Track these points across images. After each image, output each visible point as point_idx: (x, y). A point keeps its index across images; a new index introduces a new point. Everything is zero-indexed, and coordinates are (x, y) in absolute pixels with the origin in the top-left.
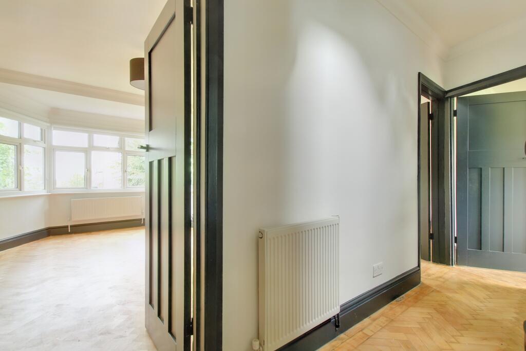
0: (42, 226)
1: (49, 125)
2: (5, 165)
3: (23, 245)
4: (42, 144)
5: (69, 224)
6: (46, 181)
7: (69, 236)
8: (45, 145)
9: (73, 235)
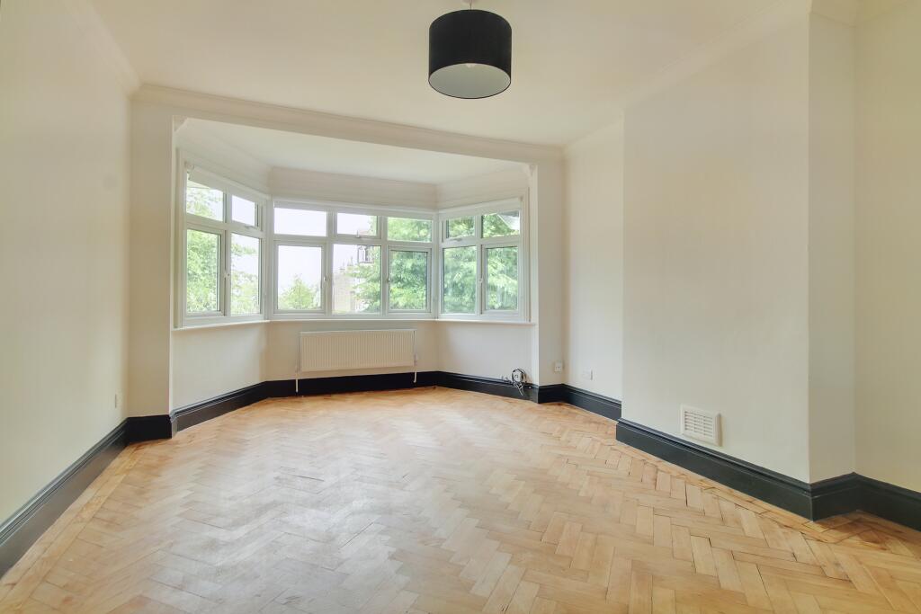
0: (254, 380)
1: (268, 197)
2: (207, 272)
3: (227, 414)
4: (257, 232)
5: (297, 377)
6: (263, 300)
7: (298, 399)
8: (261, 234)
9: (303, 398)
